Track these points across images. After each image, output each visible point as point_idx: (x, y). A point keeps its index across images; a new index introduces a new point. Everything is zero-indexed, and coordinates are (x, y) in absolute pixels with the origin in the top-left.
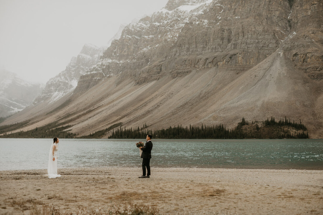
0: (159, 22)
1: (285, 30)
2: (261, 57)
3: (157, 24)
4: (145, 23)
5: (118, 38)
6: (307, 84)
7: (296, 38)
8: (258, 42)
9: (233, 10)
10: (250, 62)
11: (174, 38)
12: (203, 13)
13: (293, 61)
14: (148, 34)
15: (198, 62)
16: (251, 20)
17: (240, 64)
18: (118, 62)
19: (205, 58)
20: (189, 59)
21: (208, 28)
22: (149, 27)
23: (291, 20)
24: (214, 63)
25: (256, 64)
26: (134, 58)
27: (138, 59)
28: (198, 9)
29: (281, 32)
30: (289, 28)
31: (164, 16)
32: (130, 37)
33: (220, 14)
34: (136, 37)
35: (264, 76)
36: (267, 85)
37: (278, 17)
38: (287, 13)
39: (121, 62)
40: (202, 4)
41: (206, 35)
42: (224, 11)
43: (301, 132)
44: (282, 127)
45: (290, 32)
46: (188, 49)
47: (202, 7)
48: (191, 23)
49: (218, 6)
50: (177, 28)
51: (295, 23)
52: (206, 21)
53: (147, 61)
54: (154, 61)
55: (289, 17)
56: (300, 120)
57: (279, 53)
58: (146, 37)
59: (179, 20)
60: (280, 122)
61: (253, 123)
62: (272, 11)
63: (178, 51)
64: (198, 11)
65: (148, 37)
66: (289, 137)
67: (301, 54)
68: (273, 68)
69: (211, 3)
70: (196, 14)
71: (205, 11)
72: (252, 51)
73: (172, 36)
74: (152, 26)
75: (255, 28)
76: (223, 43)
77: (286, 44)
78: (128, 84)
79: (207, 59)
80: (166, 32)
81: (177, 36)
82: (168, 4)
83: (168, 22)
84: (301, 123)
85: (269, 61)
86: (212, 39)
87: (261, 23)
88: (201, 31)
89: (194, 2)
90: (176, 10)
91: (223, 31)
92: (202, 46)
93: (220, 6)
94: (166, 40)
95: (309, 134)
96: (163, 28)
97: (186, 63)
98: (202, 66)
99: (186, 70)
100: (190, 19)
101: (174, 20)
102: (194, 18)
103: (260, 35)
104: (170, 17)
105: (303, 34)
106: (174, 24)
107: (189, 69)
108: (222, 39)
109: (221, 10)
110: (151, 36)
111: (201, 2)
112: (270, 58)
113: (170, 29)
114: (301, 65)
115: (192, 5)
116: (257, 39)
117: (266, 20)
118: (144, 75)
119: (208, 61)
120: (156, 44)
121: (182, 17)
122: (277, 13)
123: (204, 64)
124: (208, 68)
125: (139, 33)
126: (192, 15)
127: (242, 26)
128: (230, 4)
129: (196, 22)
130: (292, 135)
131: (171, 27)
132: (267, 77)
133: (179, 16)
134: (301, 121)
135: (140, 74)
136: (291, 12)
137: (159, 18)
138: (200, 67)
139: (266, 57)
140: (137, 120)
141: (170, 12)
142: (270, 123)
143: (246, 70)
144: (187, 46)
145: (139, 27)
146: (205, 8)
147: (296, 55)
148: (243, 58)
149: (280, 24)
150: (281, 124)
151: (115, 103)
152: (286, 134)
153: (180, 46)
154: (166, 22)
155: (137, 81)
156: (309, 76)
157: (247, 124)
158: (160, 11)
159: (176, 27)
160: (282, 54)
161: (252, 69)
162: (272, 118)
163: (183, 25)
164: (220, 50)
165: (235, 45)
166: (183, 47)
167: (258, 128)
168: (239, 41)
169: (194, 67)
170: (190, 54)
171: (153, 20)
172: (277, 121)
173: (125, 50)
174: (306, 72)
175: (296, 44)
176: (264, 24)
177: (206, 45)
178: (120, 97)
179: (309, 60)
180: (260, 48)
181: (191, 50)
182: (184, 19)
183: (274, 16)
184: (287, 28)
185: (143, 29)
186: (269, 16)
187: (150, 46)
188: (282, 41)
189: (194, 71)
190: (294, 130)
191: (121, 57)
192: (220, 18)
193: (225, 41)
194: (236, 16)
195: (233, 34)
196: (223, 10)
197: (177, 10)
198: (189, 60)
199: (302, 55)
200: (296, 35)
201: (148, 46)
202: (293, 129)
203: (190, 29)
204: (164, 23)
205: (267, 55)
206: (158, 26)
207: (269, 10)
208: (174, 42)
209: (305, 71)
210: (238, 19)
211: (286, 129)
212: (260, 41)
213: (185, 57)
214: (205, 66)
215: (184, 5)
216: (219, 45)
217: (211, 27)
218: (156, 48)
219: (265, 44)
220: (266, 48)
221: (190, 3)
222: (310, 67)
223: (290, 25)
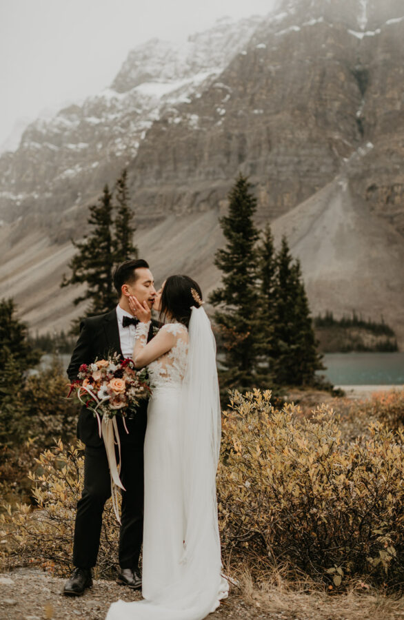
0: (99, 117)
1: (351, 138)
2: (304, 190)
3: (94, 120)
4: (70, 119)
5: (14, 147)
6: (395, 247)
7: (373, 156)
8: (299, 162)
9: (249, 97)
10: (283, 201)
11: (129, 151)
12: (188, 101)
13: (367, 199)
14: (76, 141)
15: (179, 199)
16: (285, 116)
17: (264, 205)
18: (14, 198)
19: (192, 191)
20: (160, 193)
21: (198, 132)
22: (79, 127)
23: (364, 118)
24: (212, 202)
25: (295, 206)
26: (47, 190)
27: (56, 192)
28: (177, 93)
29: (344, 145)
30: (359, 136)
31: (108, 105)
32: (38, 146)
33: (222, 103)
34: (52, 147)
35: (311, 229)
36: (316, 248)
37: (338, 112)
38: (355, 107)
39: (20, 197)
40: (186, 81)
41: (195, 145)
42: (231, 99)
43: (382, 339)
44: (348, 331)
45: (362, 143)
46: (159, 174)
47: (185, 88)
48: (164, 121)
49: (220, 88)
50: (135, 129)
51: (370, 125)
52: (195, 118)
53: (75, 196)
54: (89, 196)
55: (358, 114)
56: (382, 316)
57: (341, 183)
58: (72, 146)
59: (138, 114)
60: (343, 320)
62: (326, 100)
63: (139, 177)
64: (178, 96)
65: (77, 148)
66: (362, 349)
67: (383, 187)
68: (329, 213)
69: (204, 81)
70: (173, 101)
71: (191, 96)
72: (288, 179)
73: (125, 147)
74: (84, 125)
75: (293, 133)
76: (228, 161)
77: (352, 166)
78: (36, 243)
79: (197, 194)
80: (113, 137)
81: (137, 145)
82: (116, 81)
83: (116, 118)
84: (383, 321)
85: (320, 201)
86: (206, 155)
87: (304, 124)
88: (184, 138)
89: (170, 78)
90: (131, 92)
91: (230, 138)
92: (186, 167)
93: (223, 89)
94: (112, 155)
95: (399, 344)
96: (107, 129)
97: (156, 202)
98: (188, 208)
99: (155, 216)
100: (161, 111)
101: (129, 114)
102: (170, 110)
103: (304, 148)
104: (121, 107)
105: (386, 148)
106: (128, 122)
107: (160, 213)
108: (228, 154)
109: (224, 96)
110: (82, 145)
111: (184, 77)
112: (321, 195)
113: (120, 133)
114: (384, 209)
115: (165, 83)
116: (297, 155)
117: (314, 118)
118: (70, 225)
119: (199, 198)
120: (93, 161)
121: (145, 107)
122: (337, 104)
123: (192, 205)
124: (199, 211)
125: (58, 139)
126: (166, 104)
127: (268, 129)
128: (244, 85)
129: (174, 119)
130: (366, 345)
131: (123, 126)
132: (318, 232)
133: (139, 106)
134: (384, 318)
135: (60, 223)
136: (363, 102)
137: (98, 108)
138: (184, 211)
139: (313, 191)
140: (58, 317)
141: (121, 97)
143: (276, 217)
144: (156, 167)
145: (58, 127)
146: (192, 91)
147: (373, 188)
148: (268, 192)
149: (342, 127)
150: (345, 324)
151: (10, 281)
152: (355, 345)
153: (143, 166)
154: (112, 117)
155: (55, 237)
156: (398, 230)
158: (100, 95)
159: (133, 127)
160: (344, 185)
161: (287, 215)
162: (327, 313)
163: (149, 125)
164: (223, 176)
165: (253, 167)
166: (149, 170)
168: (262, 159)
169: (171, 209)
170: (162, 184)
171: (86, 112)
172: (337, 317)
173: (28, 172)
174: (392, 222)
175: (373, 166)
176: (311, 126)
177: (196, 165)
178: (21, 269)
179: (397, 199)
180: (302, 174)
181: (164, 175)
182: (150, 111)
183: (331, 110)
184: (355, 135)
185: (65, 129)
186: (320, 110)
187: (81, 166)
188: (346, 160)
189: (170, 219)
190: (371, 336)
191: (19, 188)
192: (223, 112)
193: (234, 158)
194: (255, 108)
195: (249, 144)
196: (228, 97)
197: (135, 92)
198: (161, 196)
199: (385, 190)
200: (373, 149)
201: (75, 164)
202: (368, 333)
203: (162, 133)
204: (107, 118)
205: (317, 188)
206: (98, 125)
207: (321, 99)
208: (128, 158)
209: (391, 220)
210: (259, 115)
211: (354, 333)
212: (303, 159)
213: (153, 190)
214: (194, 208)
215: (149, 82)
216: (221, 166)
217: (205, 129)
218: (94, 169)
219: (312, 165)
220: (315, 174)
221: (161, 80)
222: (400, 214)
223: (362, 130)
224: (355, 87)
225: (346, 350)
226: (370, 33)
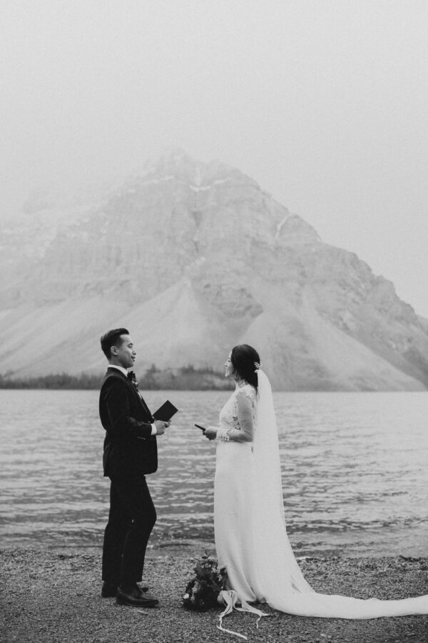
1: (191, 254)
2: (162, 286)
6: (223, 323)
7: (206, 266)
8: (158, 267)
10: (147, 292)
16: (149, 237)
17: (134, 294)
19: (85, 283)
23: (199, 242)
25: (156, 295)
29: (187, 258)
30: (195, 253)
36: (175, 323)
37: (183, 237)
38: (193, 234)
44: (204, 376)
45: (198, 257)
51: (203, 246)
55: (195, 239)
57: (186, 282)
60: (200, 369)
61: (165, 371)
62: (175, 229)
67: (214, 286)
72: (150, 278)
75: (154, 248)
77: (193, 271)
85: (173, 292)
87: (161, 243)
103: (161, 258)
105: (215, 261)
112: (174, 289)
114: (215, 300)
116: (157, 263)
117: (167, 239)
119: (89, 287)
122: (182, 232)
132: (175, 312)
136: (198, 232)
139: (168, 287)
142: (188, 371)
143: (143, 302)
147: (207, 286)
148: (138, 286)
149: (185, 246)
150: (202, 372)
152: (211, 386)
156: (224, 313)
157: (159, 372)
160: (189, 283)
161: (151, 300)
164: (106, 274)
165: (128, 269)
167: (173, 377)
168: (133, 264)
172: (197, 367)
174: (220, 309)
175: (208, 272)
176: (165, 244)
179: (224, 294)
180: (160, 275)
183: (178, 235)
184: (193, 252)
186: (171, 235)
188: (188, 267)
193: (113, 262)
200: (206, 262)
205: (171, 285)
207: (172, 228)
209: (220, 307)
211: (209, 378)
212: (161, 265)
219: (167, 269)
220: (169, 275)
222: (226, 303)
223: (197, 249)
224: (193, 221)
225: (205, 389)
226: (203, 189)
